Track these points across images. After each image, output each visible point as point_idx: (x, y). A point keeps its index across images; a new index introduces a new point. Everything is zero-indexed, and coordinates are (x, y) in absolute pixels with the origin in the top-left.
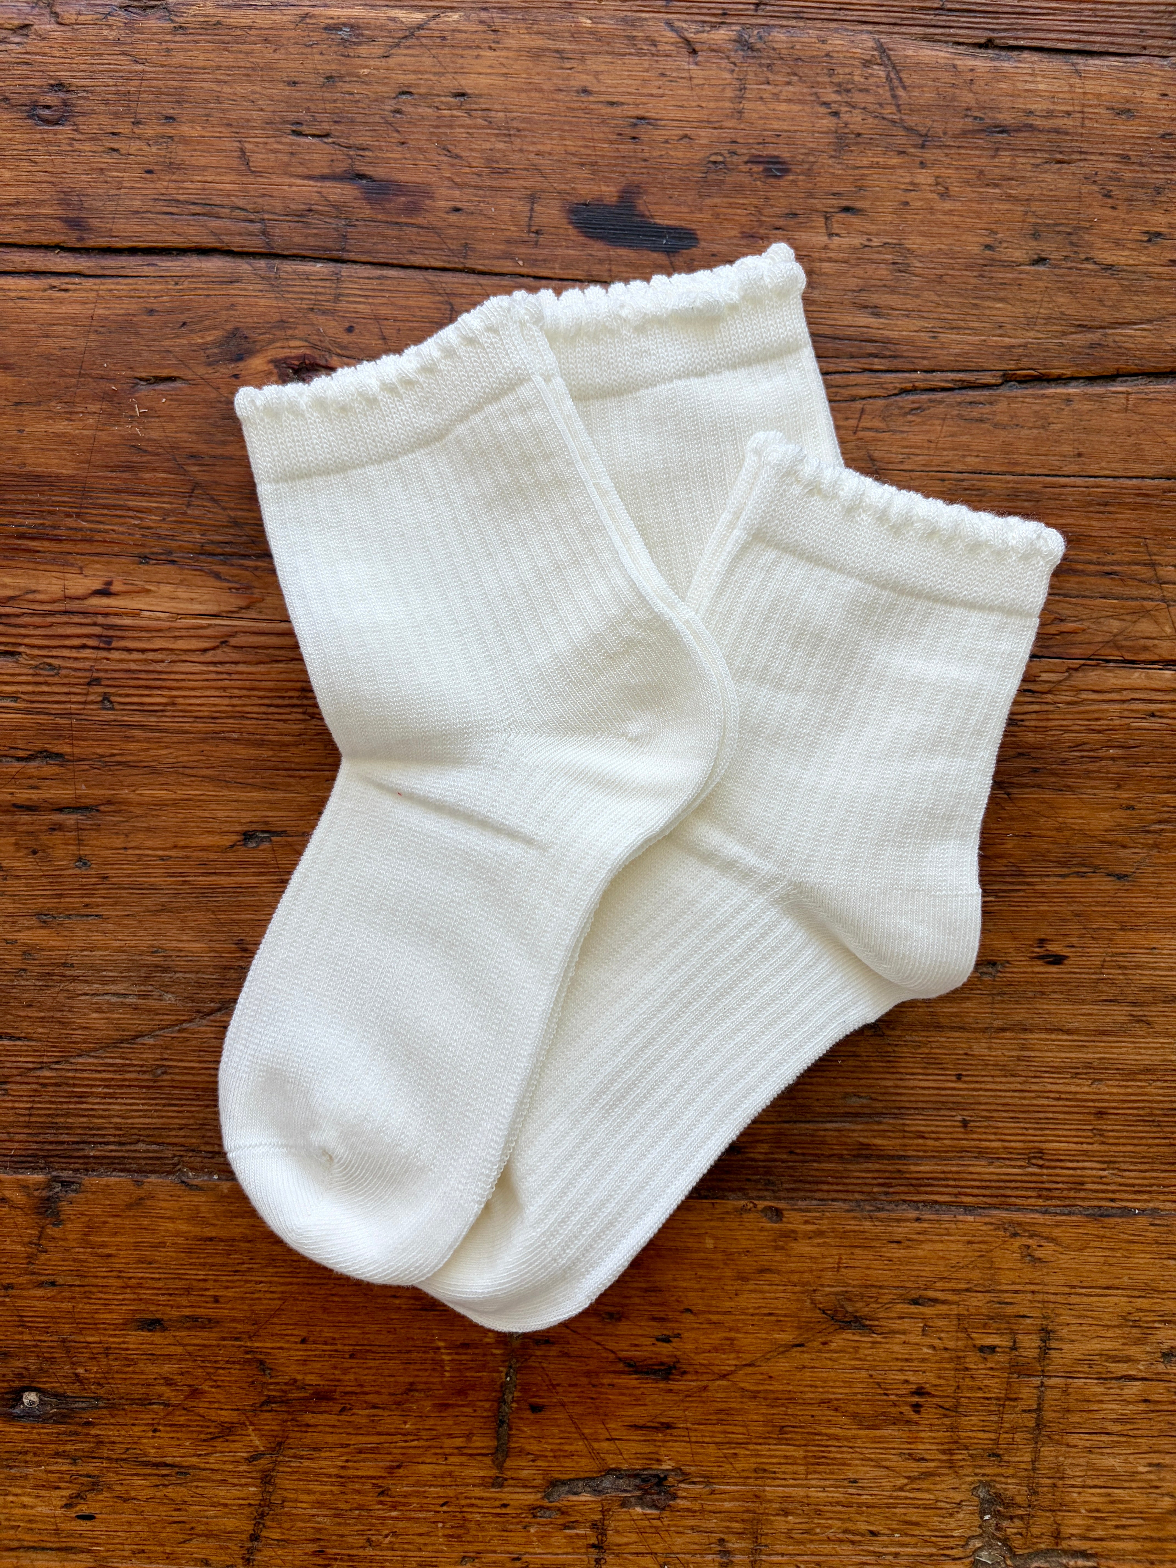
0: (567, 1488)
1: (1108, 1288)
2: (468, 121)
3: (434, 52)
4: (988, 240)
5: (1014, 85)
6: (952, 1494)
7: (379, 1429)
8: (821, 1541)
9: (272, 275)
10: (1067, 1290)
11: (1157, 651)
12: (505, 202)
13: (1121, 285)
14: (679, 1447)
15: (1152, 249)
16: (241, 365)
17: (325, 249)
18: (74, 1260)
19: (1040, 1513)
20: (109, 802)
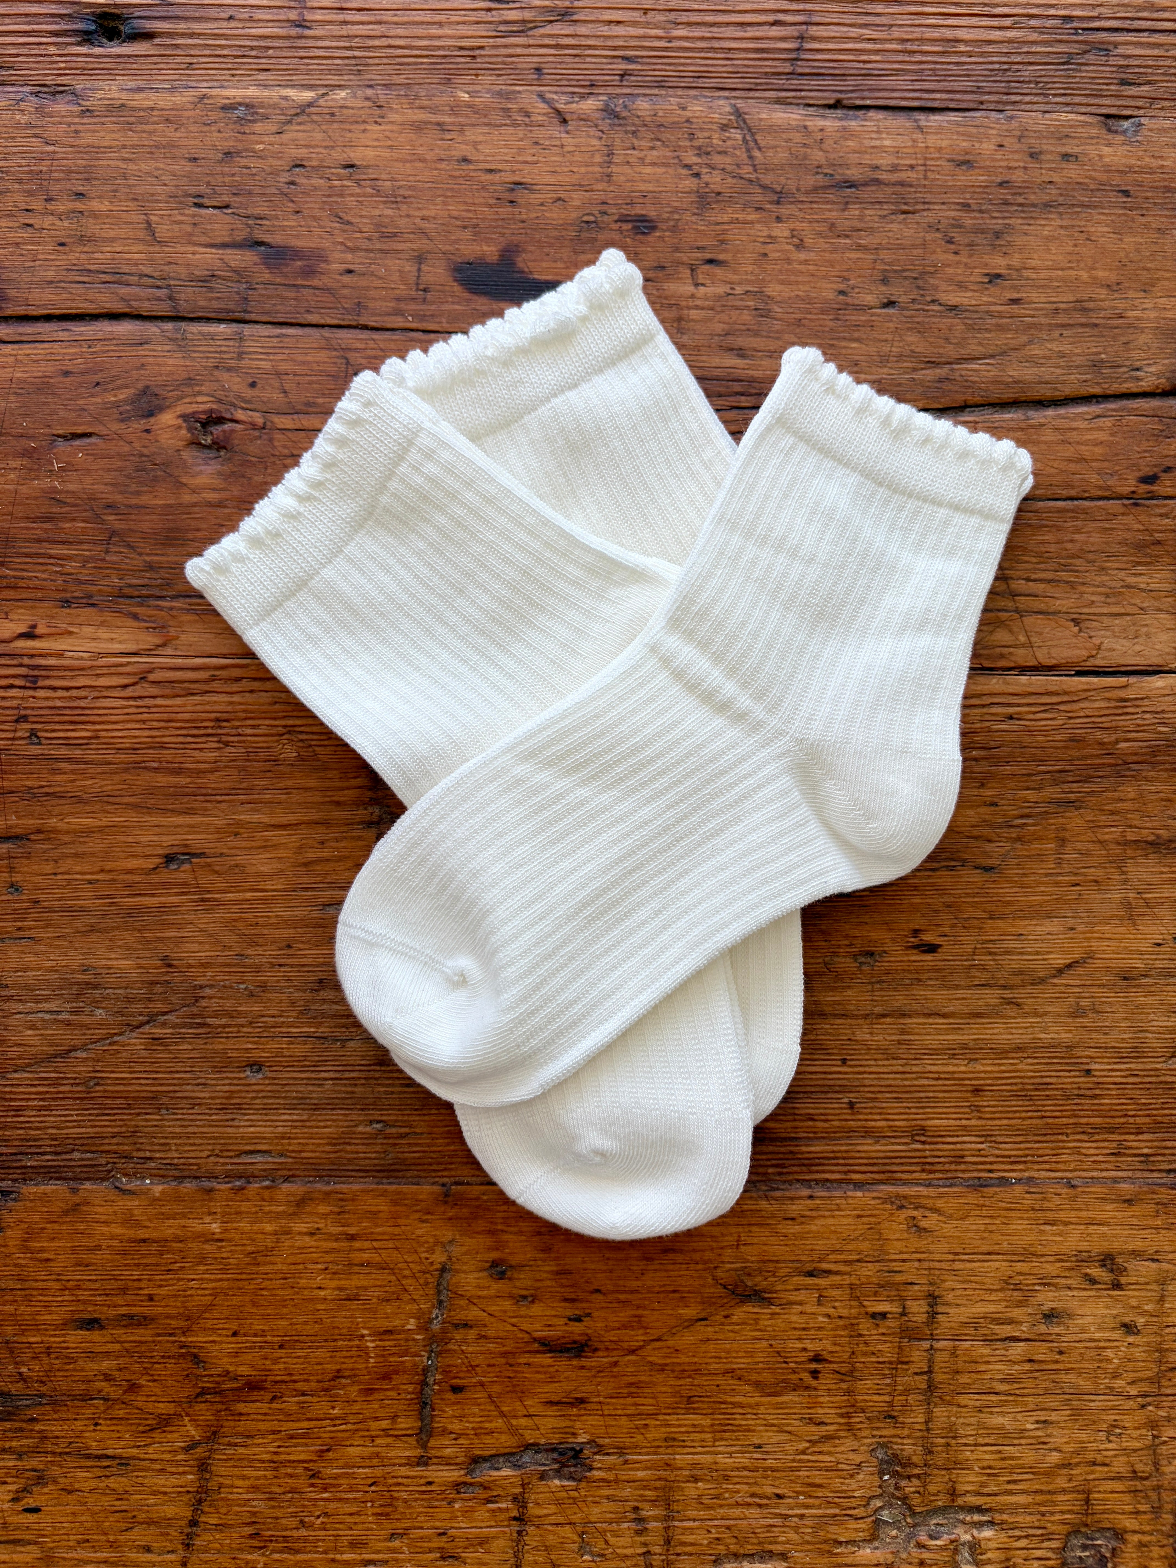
0: (488, 1464)
1: (989, 1254)
2: (358, 190)
3: (324, 127)
4: (842, 287)
5: (861, 143)
6: (852, 1456)
7: (309, 1415)
8: (730, 1506)
9: (179, 336)
10: (951, 1257)
11: (1013, 658)
12: (394, 263)
13: (965, 324)
14: (592, 1420)
15: (993, 289)
16: (152, 420)
17: (228, 311)
18: (16, 1265)
19: (935, 1472)
20: (39, 831)
